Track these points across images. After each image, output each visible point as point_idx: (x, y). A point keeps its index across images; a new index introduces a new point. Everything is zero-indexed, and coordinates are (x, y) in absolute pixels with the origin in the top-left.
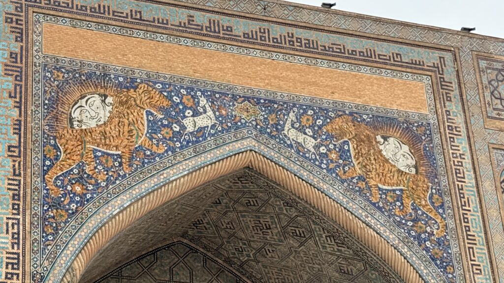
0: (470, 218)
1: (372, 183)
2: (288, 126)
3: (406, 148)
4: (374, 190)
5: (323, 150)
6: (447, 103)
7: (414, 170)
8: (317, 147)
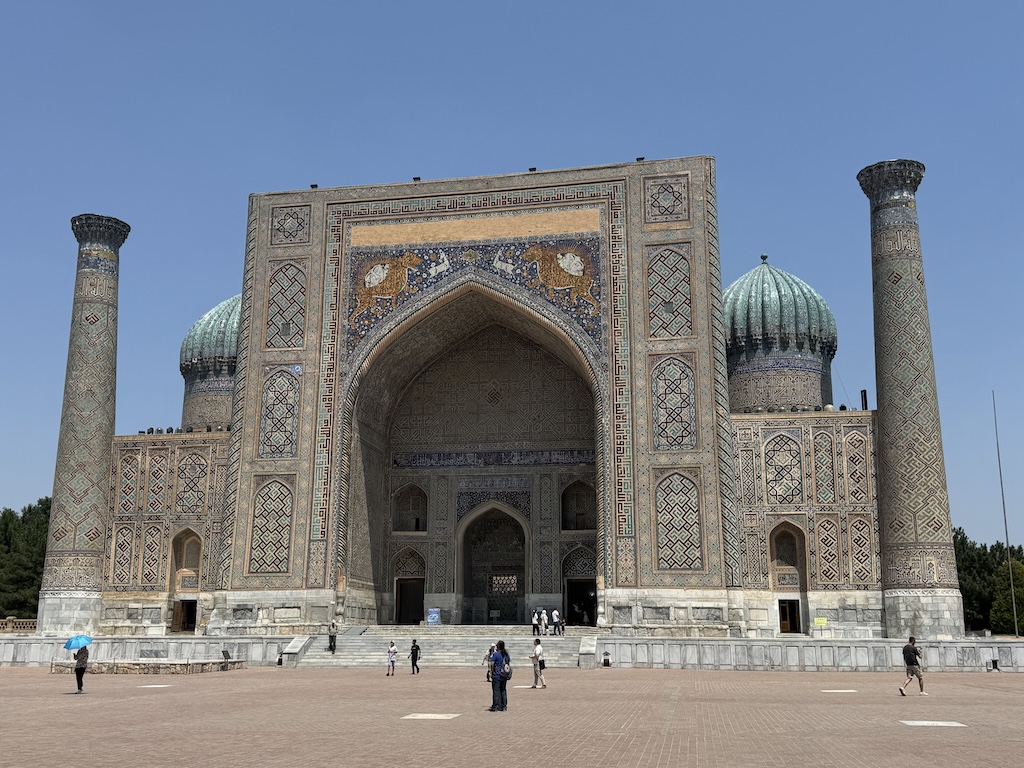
0: (618, 298)
1: (550, 287)
2: (497, 259)
3: (578, 259)
4: (550, 292)
5: (519, 271)
6: (614, 220)
7: (582, 273)
8: (514, 270)
